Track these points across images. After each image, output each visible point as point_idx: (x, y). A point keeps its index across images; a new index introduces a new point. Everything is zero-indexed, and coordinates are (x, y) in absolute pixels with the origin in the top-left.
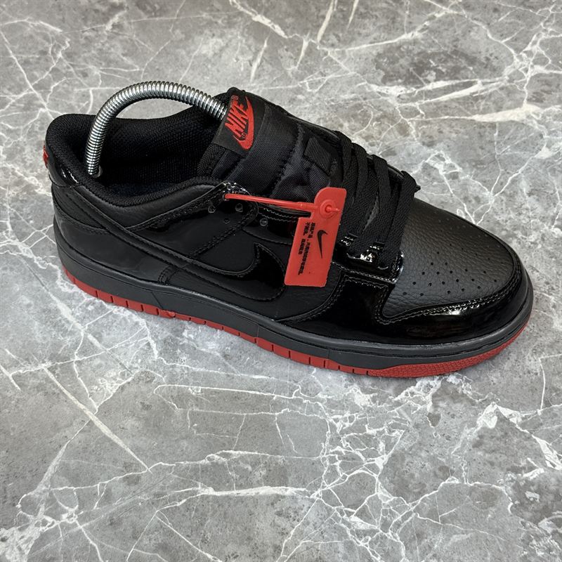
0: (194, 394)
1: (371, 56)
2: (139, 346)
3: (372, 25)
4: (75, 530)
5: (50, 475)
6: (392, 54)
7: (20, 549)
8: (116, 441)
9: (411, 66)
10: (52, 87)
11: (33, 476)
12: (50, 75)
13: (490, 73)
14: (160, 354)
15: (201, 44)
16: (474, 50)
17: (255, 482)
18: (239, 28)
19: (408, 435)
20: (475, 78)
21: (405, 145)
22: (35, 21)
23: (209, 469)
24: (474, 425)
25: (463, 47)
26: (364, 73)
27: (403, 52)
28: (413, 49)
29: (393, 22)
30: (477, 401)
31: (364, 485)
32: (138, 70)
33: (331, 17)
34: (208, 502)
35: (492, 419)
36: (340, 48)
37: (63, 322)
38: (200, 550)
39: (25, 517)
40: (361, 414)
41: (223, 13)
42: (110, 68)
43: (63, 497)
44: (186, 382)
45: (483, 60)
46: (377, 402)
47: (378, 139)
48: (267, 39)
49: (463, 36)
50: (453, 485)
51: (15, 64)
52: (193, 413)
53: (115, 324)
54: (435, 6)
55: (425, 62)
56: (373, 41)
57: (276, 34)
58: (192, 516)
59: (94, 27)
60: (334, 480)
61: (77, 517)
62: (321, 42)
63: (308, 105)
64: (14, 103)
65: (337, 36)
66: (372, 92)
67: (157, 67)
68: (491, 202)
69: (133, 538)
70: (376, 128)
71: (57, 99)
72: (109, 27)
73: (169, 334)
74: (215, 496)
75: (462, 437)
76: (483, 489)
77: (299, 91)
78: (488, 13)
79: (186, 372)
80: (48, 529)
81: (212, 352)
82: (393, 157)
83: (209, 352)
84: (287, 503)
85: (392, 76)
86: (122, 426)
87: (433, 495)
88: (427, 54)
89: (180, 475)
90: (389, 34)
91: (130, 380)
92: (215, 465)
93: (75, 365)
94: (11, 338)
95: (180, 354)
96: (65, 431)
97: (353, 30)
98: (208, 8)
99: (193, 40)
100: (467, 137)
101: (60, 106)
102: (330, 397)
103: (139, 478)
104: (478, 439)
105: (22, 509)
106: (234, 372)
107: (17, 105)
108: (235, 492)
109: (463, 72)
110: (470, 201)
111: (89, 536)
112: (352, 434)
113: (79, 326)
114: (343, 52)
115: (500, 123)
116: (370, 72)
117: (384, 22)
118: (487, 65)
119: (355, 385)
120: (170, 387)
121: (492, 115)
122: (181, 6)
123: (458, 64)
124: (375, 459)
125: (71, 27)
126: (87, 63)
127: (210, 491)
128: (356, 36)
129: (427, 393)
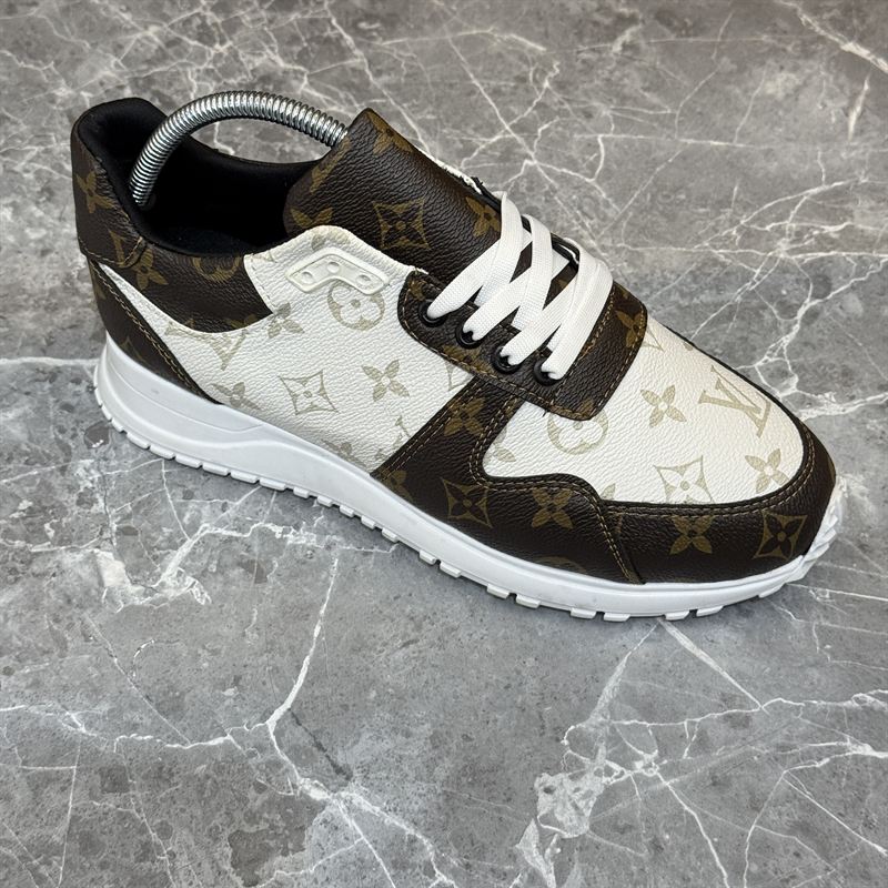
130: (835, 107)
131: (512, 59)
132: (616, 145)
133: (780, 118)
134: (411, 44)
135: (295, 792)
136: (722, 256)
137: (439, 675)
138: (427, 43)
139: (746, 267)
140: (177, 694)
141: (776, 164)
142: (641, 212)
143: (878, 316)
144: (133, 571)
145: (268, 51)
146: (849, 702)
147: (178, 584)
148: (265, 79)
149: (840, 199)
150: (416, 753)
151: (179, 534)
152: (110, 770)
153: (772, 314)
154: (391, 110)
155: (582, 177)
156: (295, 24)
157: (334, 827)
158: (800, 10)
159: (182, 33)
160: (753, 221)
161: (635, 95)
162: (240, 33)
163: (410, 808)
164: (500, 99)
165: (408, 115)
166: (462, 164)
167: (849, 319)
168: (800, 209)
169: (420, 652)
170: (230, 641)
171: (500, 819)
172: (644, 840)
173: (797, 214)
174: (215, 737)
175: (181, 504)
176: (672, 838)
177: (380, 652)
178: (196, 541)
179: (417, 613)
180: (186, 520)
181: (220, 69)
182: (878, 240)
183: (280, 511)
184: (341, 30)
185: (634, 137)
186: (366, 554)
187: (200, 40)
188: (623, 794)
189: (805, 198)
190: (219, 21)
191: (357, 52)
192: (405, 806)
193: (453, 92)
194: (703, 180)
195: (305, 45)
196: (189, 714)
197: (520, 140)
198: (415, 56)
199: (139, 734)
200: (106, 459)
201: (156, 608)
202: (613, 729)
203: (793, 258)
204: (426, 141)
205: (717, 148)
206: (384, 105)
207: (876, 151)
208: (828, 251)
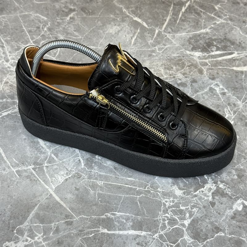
0: (100, 184)
1: (186, 38)
2: (75, 161)
3: (187, 25)
4: (41, 245)
5: (30, 218)
6: (196, 38)
8: (62, 204)
9: (205, 44)
10: (41, 43)
11: (23, 218)
12: (41, 37)
13: (241, 49)
14: (85, 165)
15: (109, 28)
16: (234, 38)
17: (127, 228)
18: (127, 23)
19: (200, 211)
20: (234, 51)
21: (201, 78)
22: (35, 14)
23: (105, 220)
24: (232, 208)
25: (229, 37)
26: (183, 46)
27: (201, 38)
28: (206, 37)
29: (197, 24)
30: (233, 197)
31: (179, 233)
32: (81, 38)
33: (169, 20)
34: (104, 236)
35: (240, 206)
36: (173, 34)
37: (41, 148)
39: (18, 237)
40: (178, 200)
41: (120, 15)
42: (68, 36)
43: (36, 229)
44: (96, 179)
45: (238, 43)
46: (186, 194)
47: (189, 75)
48: (140, 28)
49: (229, 32)
50: (221, 236)
51: (25, 32)
52: (99, 194)
53: (64, 150)
54: (216, 18)
55: (211, 42)
56: (188, 31)
57: (144, 26)
58: (97, 242)
59: (62, 18)
60: (165, 230)
61: (42, 239)
62: (164, 31)
63: (157, 58)
65: (171, 29)
66: (187, 54)
67: (89, 37)
68: (241, 106)
70: (188, 70)
72: (68, 18)
73: (89, 156)
74: (108, 233)
75: (226, 214)
76: (236, 239)
77: (153, 51)
78: (240, 23)
79: (96, 174)
80: (28, 243)
81: (109, 166)
82: (195, 83)
83: (107, 166)
84: (142, 239)
85: (196, 47)
86: (65, 197)
87: (212, 240)
88: (212, 39)
89: (91, 222)
90: (195, 29)
91: (70, 176)
92: (108, 218)
93: (45, 168)
94: (16, 153)
95: (94, 166)
96: (39, 198)
97: (179, 27)
98: (113, 13)
99: (106, 27)
100: (230, 76)
102: (163, 191)
103: (72, 222)
104: (233, 215)
105: (17, 233)
106: (119, 176)
108: (117, 232)
109: (228, 48)
110: (231, 105)
112: (173, 209)
113: (48, 150)
114: (174, 36)
115: (245, 71)
116: (186, 45)
117: (193, 24)
118: (240, 46)
119: (176, 186)
120: (89, 181)
121: (242, 67)
122: (101, 11)
123: (227, 44)
124: (184, 221)
125: (51, 17)
126: (58, 33)
127: (105, 231)
128: (180, 29)
129: (209, 192)
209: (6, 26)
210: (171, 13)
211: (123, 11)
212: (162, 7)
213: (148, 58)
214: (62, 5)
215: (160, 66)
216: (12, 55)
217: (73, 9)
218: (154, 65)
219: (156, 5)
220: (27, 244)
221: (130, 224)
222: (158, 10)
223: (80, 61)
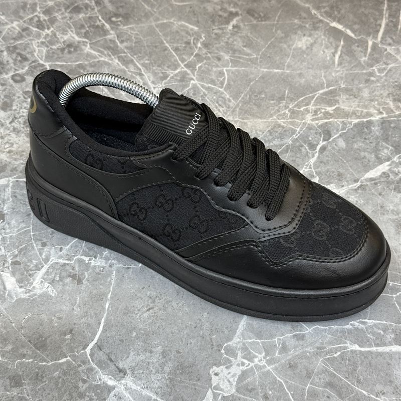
4: (265, 370)
5: (241, 331)
7: (229, 381)
10: (197, 67)
11: (229, 331)
12: (195, 58)
15: (296, 41)
17: (387, 342)
18: (322, 31)
22: (178, 22)
23: (353, 332)
32: (255, 56)
33: (385, 26)
34: (356, 355)
36: (395, 46)
38: (357, 388)
39: (228, 359)
41: (309, 20)
42: (236, 55)
43: (253, 346)
48: (343, 39)
51: (169, 50)
57: (349, 36)
58: (347, 364)
59: (220, 27)
61: (265, 361)
62: (381, 42)
63: (379, 85)
64: (172, 77)
65: (392, 38)
67: (268, 55)
69: (308, 377)
71: (202, 75)
72: (230, 27)
74: (361, 351)
80: (246, 368)
89: (332, 335)
92: (357, 329)
98: (298, 17)
99: (291, 38)
101: (205, 79)
103: (304, 336)
105: (226, 353)
107: (175, 78)
108: (374, 349)
111: (276, 375)
114: (398, 49)
122: (278, 14)
125: (205, 27)
126: (219, 51)
127: (356, 347)
130: (328, 53)
131: (183, 33)
132: (232, 73)
133: (304, 58)
134: (136, 27)
135: (101, 382)
136: (282, 123)
137: (164, 324)
138: (144, 27)
139: (293, 128)
140: (43, 339)
141: (304, 80)
142: (245, 104)
143: (352, 148)
144: (20, 281)
145: (70, 32)
146: (348, 326)
147: (41, 287)
148: (70, 46)
149: (333, 95)
150: (156, 360)
151: (41, 263)
152: (14, 377)
153: (306, 149)
154: (128, 59)
155: (217, 88)
156: (82, 19)
157: (119, 398)
158: (311, 8)
159: (29, 25)
160: (295, 106)
161: (240, 49)
162: (57, 24)
163: (154, 386)
164: (179, 53)
165: (137, 61)
166: (163, 83)
167: (339, 150)
168: (315, 100)
169: (155, 313)
170: (67, 312)
171: (195, 389)
172: (260, 395)
173: (314, 102)
174: (62, 358)
175: (41, 249)
176: (273, 393)
177: (137, 314)
178: (49, 266)
179: (153, 295)
180: (43, 256)
181: (48, 41)
182: (350, 114)
183: (87, 250)
184: (104, 22)
185: (240, 69)
186: (128, 268)
187: (38, 28)
188: (250, 374)
189: (318, 95)
190: (46, 18)
191: (112, 32)
192: (152, 385)
193: (157, 50)
194: (272, 88)
195: (87, 29)
196: (49, 348)
197: (189, 71)
198: (139, 33)
199: (27, 359)
200: (4, 229)
201: (31, 299)
202: (244, 344)
203: (314, 123)
204: (146, 73)
205: (278, 73)
206: (125, 56)
207: (348, 72)
208: (329, 119)
209: (139, 42)
210: (386, 14)
211: (311, 13)
212: (370, 5)
213: (364, 85)
214: (217, 6)
215: (386, 97)
216: (157, 87)
217: (234, 12)
218: (376, 96)
219: (360, 2)
220: (244, 369)
221: (390, 336)
222: (365, 10)
223: (263, 93)
